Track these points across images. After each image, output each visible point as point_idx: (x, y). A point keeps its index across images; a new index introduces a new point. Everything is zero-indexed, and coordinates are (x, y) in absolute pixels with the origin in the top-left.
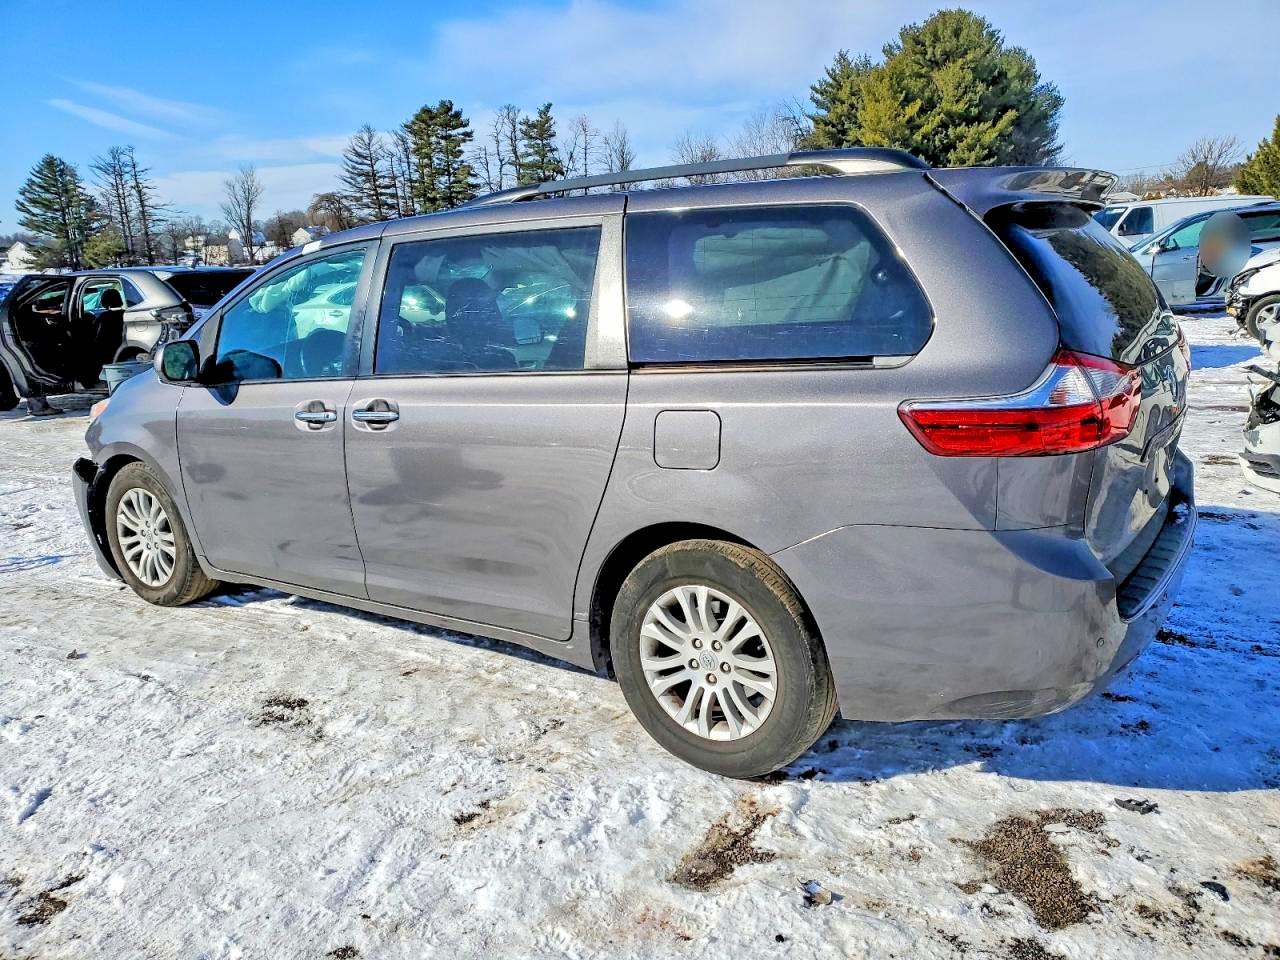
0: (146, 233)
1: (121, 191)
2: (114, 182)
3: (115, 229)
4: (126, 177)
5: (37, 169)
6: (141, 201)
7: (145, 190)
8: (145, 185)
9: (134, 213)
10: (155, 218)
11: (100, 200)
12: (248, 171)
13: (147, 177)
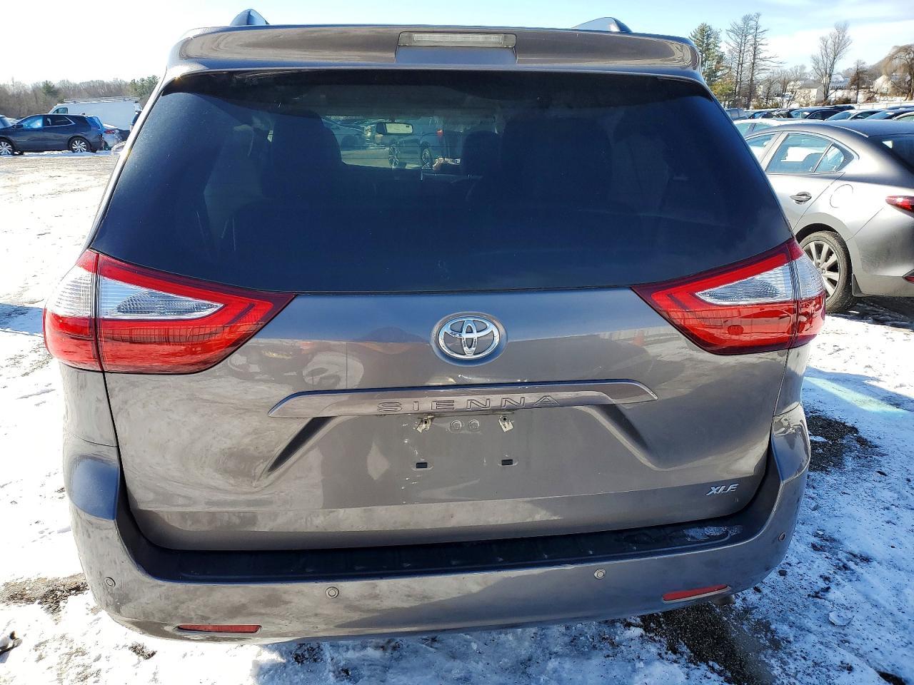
0: (752, 79)
1: (743, 48)
2: (739, 40)
3: (732, 76)
4: (750, 37)
5: (693, 34)
6: (754, 55)
7: (759, 47)
8: (760, 43)
9: (747, 65)
10: (761, 68)
11: (727, 55)
12: (842, 29)
13: (763, 36)
